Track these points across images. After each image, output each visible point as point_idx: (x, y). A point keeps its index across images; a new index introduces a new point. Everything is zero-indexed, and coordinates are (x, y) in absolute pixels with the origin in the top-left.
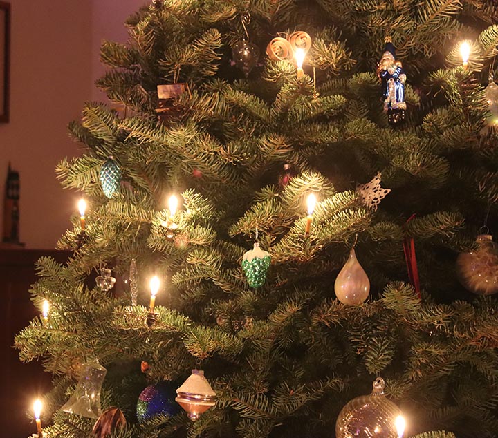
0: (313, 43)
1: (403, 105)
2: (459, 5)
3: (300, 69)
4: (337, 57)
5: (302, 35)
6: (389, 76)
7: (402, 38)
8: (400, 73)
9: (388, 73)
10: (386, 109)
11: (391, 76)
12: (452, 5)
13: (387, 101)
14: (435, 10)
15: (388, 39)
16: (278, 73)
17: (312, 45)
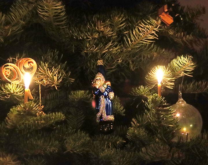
0: (38, 67)
1: (111, 118)
2: (155, 36)
3: (27, 89)
4: (58, 80)
5: (29, 61)
6: (101, 93)
7: (112, 57)
8: (110, 91)
9: (99, 90)
10: (98, 121)
11: (102, 94)
12: (150, 35)
13: (99, 114)
14: (137, 38)
15: (100, 62)
16: (9, 94)
17: (37, 69)
